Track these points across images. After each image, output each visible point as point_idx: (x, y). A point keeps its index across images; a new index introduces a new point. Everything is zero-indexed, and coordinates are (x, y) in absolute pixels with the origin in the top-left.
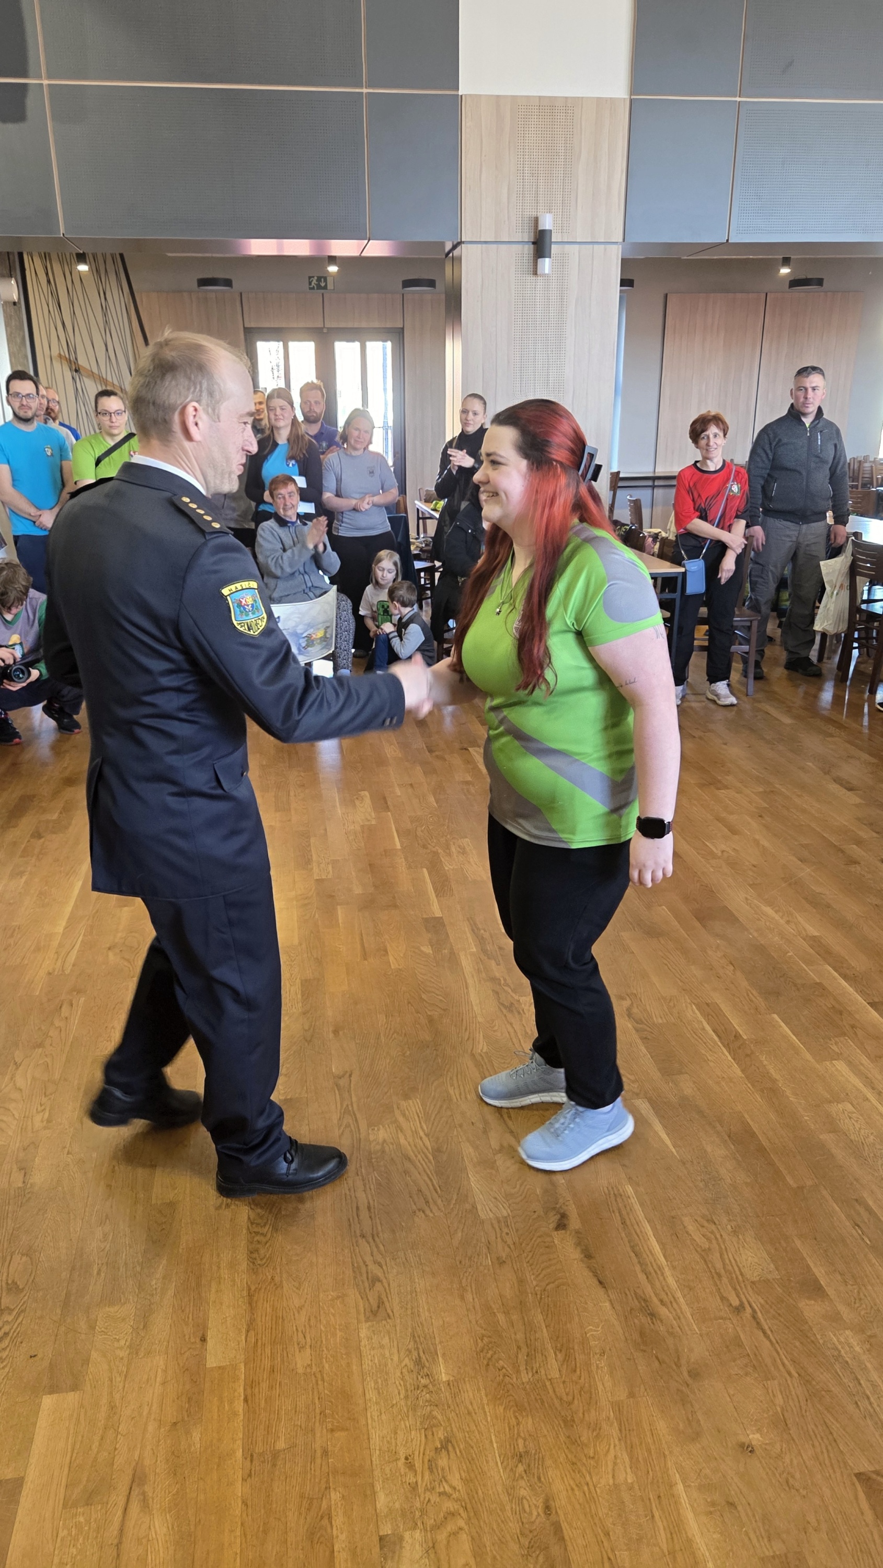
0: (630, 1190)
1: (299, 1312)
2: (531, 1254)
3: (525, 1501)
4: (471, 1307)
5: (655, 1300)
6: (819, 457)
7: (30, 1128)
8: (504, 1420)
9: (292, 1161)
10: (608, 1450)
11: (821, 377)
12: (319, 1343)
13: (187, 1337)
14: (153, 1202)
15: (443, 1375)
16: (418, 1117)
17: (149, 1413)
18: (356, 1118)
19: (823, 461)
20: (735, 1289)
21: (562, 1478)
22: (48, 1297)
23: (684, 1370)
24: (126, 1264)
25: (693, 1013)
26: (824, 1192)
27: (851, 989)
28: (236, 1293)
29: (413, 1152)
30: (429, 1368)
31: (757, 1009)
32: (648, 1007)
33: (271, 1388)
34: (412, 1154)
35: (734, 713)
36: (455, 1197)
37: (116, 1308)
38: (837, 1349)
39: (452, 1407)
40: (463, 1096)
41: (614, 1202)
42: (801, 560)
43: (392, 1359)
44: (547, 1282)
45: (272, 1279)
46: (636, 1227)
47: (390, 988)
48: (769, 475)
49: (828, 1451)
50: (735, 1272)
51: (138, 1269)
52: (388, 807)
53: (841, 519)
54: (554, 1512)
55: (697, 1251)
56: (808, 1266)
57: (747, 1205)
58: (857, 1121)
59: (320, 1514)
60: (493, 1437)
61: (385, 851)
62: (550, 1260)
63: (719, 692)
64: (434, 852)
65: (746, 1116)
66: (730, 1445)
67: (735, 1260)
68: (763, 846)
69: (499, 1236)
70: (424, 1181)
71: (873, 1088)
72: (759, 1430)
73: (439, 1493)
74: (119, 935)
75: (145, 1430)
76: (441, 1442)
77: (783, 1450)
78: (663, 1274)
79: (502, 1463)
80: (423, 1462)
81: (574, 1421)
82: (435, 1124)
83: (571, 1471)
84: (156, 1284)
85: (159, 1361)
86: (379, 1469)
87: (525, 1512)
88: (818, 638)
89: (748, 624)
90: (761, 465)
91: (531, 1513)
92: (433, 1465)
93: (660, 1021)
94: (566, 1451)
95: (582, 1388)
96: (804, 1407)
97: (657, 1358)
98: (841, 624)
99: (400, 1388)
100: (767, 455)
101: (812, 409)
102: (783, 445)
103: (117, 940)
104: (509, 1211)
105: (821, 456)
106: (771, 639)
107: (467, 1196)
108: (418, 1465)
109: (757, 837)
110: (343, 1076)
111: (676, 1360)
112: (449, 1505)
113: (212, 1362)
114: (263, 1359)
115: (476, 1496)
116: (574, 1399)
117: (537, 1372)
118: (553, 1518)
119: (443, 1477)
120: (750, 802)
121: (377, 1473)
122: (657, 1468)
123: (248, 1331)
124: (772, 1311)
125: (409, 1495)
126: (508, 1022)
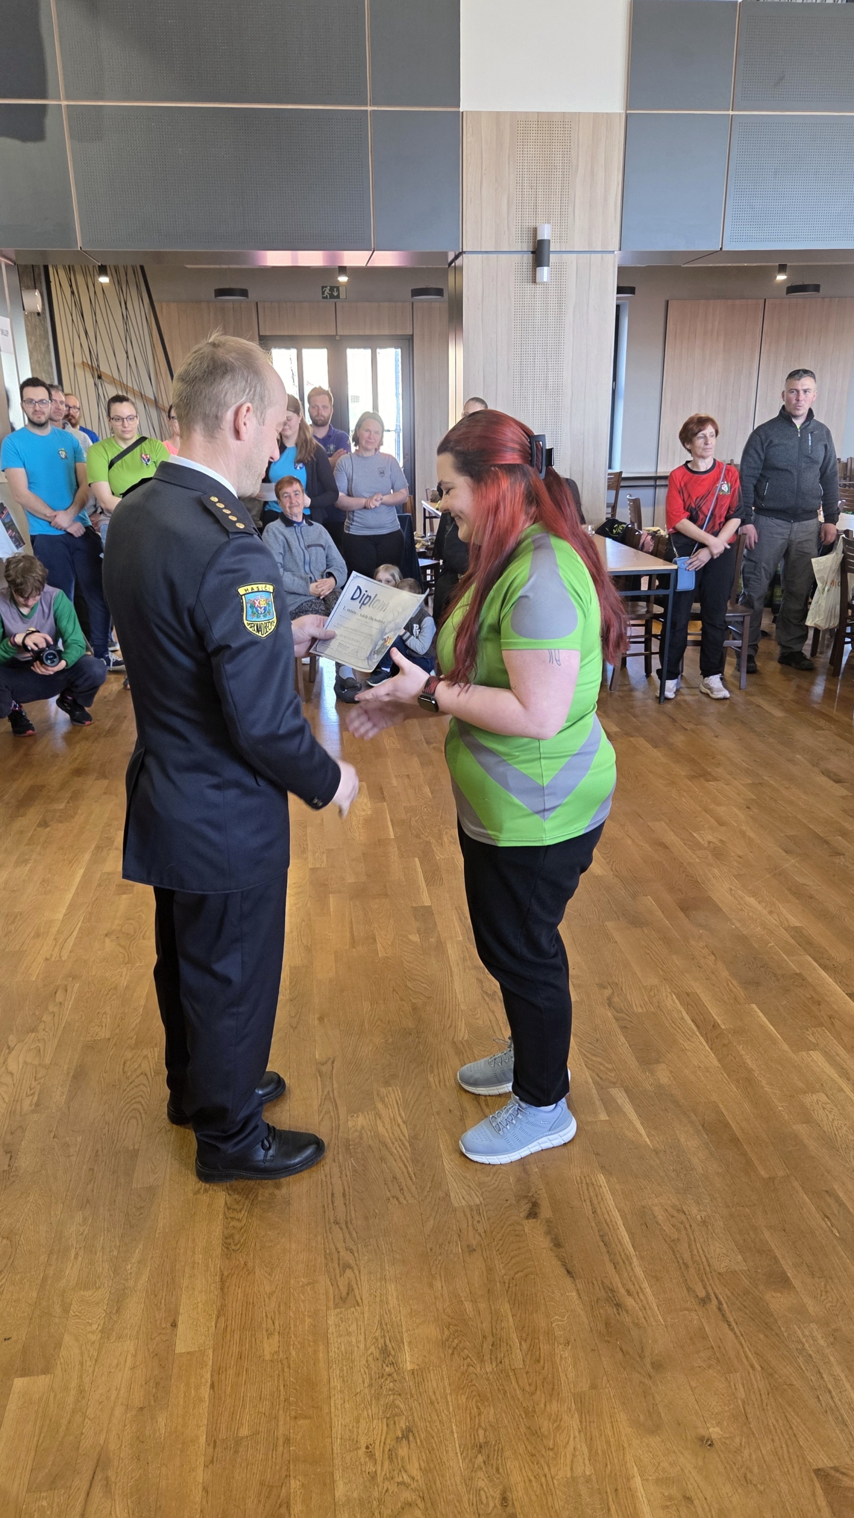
0: (601, 1179)
1: (269, 1298)
2: (501, 1242)
3: (482, 1493)
4: (439, 1296)
5: (622, 1291)
6: (810, 458)
7: (18, 1112)
8: (466, 1410)
9: (270, 1148)
10: (568, 1443)
11: (812, 379)
12: (287, 1330)
13: (158, 1322)
14: (134, 1186)
15: (408, 1363)
16: (397, 1104)
17: (117, 1397)
18: (336, 1104)
19: (815, 462)
20: (702, 1281)
21: (521, 1470)
22: (25, 1280)
23: (648, 1361)
24: (103, 1248)
25: (672, 1002)
26: (796, 1184)
27: (831, 980)
28: (209, 1278)
29: (390, 1138)
30: (394, 1357)
31: (735, 999)
32: (629, 997)
33: (238, 1375)
34: (389, 1141)
35: (726, 706)
36: (429, 1185)
37: (90, 1292)
38: (802, 1343)
39: (415, 1397)
40: (442, 1084)
41: (586, 1192)
42: (793, 555)
43: (358, 1347)
44: (516, 1271)
45: (245, 1264)
46: (606, 1216)
47: (377, 976)
48: (761, 475)
49: (787, 1446)
50: (702, 1262)
51: (115, 1253)
52: (384, 798)
53: (832, 518)
54: (510, 1503)
55: (666, 1241)
56: (775, 1258)
57: (718, 1195)
58: (830, 1112)
59: (279, 1502)
60: (454, 1427)
61: (379, 841)
62: (519, 1248)
63: (712, 685)
64: (427, 842)
65: (721, 1106)
66: (689, 1437)
67: (703, 1250)
68: (749, 837)
69: (470, 1224)
70: (400, 1168)
71: (848, 1079)
72: (719, 1424)
73: (398, 1483)
74: (117, 922)
75: (112, 1414)
76: (403, 1432)
77: (743, 1443)
78: (631, 1264)
79: (461, 1454)
80: (383, 1451)
81: (535, 1411)
82: (413, 1111)
83: (530, 1463)
84: (131, 1268)
85: (129, 1346)
86: (340, 1458)
87: (482, 1502)
88: (811, 633)
89: (741, 619)
90: (753, 465)
91: (488, 1503)
92: (394, 1454)
93: (640, 1011)
94: (527, 1443)
95: (544, 1379)
96: (765, 1401)
97: (621, 1349)
98: (833, 619)
99: (365, 1376)
100: (759, 455)
101: (803, 412)
102: (774, 446)
103: (114, 927)
104: (481, 1199)
105: (811, 456)
106: (765, 634)
107: (441, 1184)
108: (378, 1454)
109: (744, 828)
110: (326, 1063)
111: (640, 1352)
112: (407, 1495)
113: (180, 1348)
114: (231, 1346)
115: (433, 1484)
116: (536, 1390)
117: (501, 1362)
118: (510, 1510)
119: (403, 1467)
120: (738, 794)
121: (337, 1461)
122: (616, 1461)
123: (218, 1317)
124: (737, 1302)
125: (368, 1484)
126: (490, 1010)
